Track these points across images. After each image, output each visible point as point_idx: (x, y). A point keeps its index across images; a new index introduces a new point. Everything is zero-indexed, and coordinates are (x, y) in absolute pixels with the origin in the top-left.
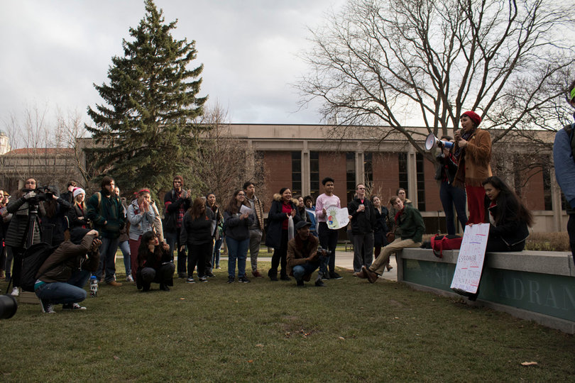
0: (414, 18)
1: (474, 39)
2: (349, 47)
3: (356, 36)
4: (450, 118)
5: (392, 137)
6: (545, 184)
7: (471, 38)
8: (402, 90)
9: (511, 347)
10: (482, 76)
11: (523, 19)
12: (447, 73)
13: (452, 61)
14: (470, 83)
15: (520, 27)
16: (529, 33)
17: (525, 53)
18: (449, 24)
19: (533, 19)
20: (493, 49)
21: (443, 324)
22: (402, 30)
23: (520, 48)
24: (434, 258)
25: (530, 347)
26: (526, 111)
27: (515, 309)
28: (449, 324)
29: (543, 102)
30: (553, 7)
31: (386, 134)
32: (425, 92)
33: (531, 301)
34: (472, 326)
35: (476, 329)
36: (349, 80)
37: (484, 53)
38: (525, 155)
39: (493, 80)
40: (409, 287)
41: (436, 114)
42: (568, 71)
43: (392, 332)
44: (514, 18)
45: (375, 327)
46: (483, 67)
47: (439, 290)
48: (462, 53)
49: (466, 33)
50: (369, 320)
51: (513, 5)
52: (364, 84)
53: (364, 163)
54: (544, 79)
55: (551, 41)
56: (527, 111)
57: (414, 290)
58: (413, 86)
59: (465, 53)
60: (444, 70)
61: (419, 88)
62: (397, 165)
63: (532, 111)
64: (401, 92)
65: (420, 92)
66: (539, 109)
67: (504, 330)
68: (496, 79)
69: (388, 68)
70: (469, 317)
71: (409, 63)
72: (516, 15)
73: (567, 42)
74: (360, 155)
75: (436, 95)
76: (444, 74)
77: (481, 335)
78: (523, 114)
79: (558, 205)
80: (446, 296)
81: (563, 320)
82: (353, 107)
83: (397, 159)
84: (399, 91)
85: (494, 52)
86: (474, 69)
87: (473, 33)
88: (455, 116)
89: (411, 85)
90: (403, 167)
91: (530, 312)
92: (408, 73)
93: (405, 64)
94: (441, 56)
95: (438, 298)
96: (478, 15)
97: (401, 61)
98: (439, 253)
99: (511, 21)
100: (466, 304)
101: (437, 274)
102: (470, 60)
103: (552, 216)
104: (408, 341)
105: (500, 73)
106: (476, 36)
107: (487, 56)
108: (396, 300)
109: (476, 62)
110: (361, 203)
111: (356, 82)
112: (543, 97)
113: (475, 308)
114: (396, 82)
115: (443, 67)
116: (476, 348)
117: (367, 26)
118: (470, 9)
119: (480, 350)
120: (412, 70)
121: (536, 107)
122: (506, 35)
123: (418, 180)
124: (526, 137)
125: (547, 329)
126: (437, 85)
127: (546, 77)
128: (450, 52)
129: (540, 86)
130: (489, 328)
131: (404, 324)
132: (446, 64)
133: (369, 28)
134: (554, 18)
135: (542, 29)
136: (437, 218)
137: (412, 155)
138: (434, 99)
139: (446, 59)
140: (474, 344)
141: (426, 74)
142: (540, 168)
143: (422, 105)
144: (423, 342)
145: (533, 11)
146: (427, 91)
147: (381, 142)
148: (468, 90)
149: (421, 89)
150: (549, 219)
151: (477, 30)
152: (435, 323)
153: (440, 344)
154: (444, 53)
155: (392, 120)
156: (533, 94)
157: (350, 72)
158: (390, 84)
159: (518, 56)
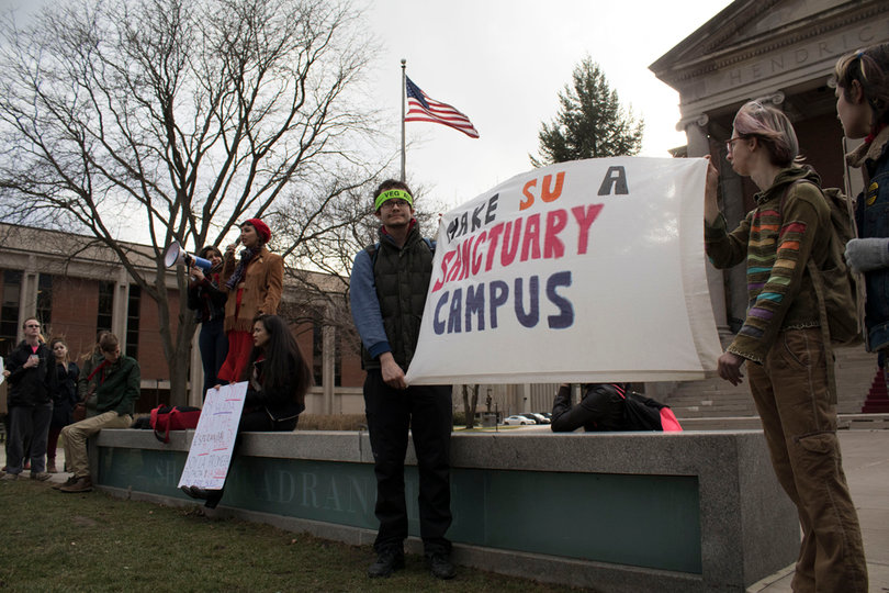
0: (154, 72)
1: (241, 124)
2: (37, 90)
3: (52, 76)
4: (191, 234)
5: (91, 253)
6: (315, 348)
7: (237, 122)
8: (118, 179)
9: (278, 573)
10: (247, 179)
11: (310, 113)
12: (195, 166)
13: (205, 150)
14: (227, 186)
15: (305, 121)
16: (315, 133)
17: (309, 159)
18: (208, 94)
19: (324, 115)
20: (266, 144)
21: (169, 548)
22: (133, 85)
23: (302, 151)
24: (156, 445)
25: (304, 569)
26: (300, 240)
27: (281, 517)
28: (179, 548)
29: (324, 231)
30: (349, 107)
31: (83, 246)
32: (157, 189)
33: (305, 503)
34: (217, 547)
35: (223, 551)
36: (28, 146)
37: (253, 145)
38: (293, 304)
39: (260, 188)
40: (107, 495)
41: (170, 226)
42: (359, 196)
43: (79, 567)
44: (299, 106)
45: (45, 563)
46: (250, 166)
47: (160, 497)
48: (220, 140)
49: (231, 113)
50: (32, 551)
51: (300, 89)
52: (56, 158)
53: (37, 292)
54: (328, 200)
55: (342, 150)
56: (302, 240)
57: (117, 499)
58: (140, 176)
59: (225, 141)
60: (190, 160)
61: (148, 182)
62: (97, 300)
63: (308, 242)
64: (117, 183)
65: (148, 188)
66: (318, 240)
67: (266, 549)
68: (265, 188)
69: (102, 139)
70: (210, 535)
71: (136, 138)
72: (301, 104)
73: (360, 156)
74: (31, 277)
75: (173, 196)
76: (190, 168)
77: (232, 558)
78: (297, 244)
79: (331, 379)
80: (171, 505)
81: (348, 528)
82: (31, 193)
83: (97, 290)
84: (115, 181)
85: (267, 148)
86: (235, 167)
87: (240, 115)
88: (199, 233)
89: (136, 174)
90: (106, 306)
91: (302, 520)
92: (133, 153)
93: (130, 140)
94: (187, 139)
95: (160, 509)
96: (251, 91)
97: (124, 133)
98: (163, 436)
99: (295, 110)
100: (203, 515)
101: (159, 471)
102: (232, 153)
103: (321, 394)
104: (109, 580)
105: (271, 180)
106: (243, 121)
107: (256, 152)
108: (83, 515)
109: (238, 160)
110: (32, 353)
111: (41, 151)
112: (324, 225)
113: (219, 520)
114: (111, 166)
115: (189, 156)
116: (226, 579)
117: (75, 64)
118: (241, 79)
119: (232, 581)
120: (142, 150)
121: (314, 236)
122: (285, 129)
123: (128, 328)
124: (296, 277)
125: (327, 542)
126: (178, 181)
127: (331, 196)
128: (203, 135)
129: (323, 207)
130: (243, 548)
131: (101, 553)
132: (195, 152)
133: (77, 66)
134: (348, 120)
135: (333, 131)
136: (154, 391)
137: (123, 287)
138: (170, 202)
139: (195, 143)
140: (222, 574)
141: (162, 161)
142: (310, 325)
143: (150, 210)
144: (137, 579)
145: (324, 105)
146: (159, 188)
147: (70, 260)
148: (223, 196)
149: (151, 184)
150: (317, 398)
151: (248, 111)
152: (155, 548)
153: (166, 579)
154: (193, 136)
155: (96, 225)
156: (312, 218)
157: (32, 133)
158: (100, 168)
159: (298, 160)
